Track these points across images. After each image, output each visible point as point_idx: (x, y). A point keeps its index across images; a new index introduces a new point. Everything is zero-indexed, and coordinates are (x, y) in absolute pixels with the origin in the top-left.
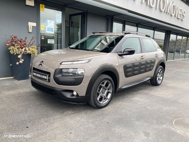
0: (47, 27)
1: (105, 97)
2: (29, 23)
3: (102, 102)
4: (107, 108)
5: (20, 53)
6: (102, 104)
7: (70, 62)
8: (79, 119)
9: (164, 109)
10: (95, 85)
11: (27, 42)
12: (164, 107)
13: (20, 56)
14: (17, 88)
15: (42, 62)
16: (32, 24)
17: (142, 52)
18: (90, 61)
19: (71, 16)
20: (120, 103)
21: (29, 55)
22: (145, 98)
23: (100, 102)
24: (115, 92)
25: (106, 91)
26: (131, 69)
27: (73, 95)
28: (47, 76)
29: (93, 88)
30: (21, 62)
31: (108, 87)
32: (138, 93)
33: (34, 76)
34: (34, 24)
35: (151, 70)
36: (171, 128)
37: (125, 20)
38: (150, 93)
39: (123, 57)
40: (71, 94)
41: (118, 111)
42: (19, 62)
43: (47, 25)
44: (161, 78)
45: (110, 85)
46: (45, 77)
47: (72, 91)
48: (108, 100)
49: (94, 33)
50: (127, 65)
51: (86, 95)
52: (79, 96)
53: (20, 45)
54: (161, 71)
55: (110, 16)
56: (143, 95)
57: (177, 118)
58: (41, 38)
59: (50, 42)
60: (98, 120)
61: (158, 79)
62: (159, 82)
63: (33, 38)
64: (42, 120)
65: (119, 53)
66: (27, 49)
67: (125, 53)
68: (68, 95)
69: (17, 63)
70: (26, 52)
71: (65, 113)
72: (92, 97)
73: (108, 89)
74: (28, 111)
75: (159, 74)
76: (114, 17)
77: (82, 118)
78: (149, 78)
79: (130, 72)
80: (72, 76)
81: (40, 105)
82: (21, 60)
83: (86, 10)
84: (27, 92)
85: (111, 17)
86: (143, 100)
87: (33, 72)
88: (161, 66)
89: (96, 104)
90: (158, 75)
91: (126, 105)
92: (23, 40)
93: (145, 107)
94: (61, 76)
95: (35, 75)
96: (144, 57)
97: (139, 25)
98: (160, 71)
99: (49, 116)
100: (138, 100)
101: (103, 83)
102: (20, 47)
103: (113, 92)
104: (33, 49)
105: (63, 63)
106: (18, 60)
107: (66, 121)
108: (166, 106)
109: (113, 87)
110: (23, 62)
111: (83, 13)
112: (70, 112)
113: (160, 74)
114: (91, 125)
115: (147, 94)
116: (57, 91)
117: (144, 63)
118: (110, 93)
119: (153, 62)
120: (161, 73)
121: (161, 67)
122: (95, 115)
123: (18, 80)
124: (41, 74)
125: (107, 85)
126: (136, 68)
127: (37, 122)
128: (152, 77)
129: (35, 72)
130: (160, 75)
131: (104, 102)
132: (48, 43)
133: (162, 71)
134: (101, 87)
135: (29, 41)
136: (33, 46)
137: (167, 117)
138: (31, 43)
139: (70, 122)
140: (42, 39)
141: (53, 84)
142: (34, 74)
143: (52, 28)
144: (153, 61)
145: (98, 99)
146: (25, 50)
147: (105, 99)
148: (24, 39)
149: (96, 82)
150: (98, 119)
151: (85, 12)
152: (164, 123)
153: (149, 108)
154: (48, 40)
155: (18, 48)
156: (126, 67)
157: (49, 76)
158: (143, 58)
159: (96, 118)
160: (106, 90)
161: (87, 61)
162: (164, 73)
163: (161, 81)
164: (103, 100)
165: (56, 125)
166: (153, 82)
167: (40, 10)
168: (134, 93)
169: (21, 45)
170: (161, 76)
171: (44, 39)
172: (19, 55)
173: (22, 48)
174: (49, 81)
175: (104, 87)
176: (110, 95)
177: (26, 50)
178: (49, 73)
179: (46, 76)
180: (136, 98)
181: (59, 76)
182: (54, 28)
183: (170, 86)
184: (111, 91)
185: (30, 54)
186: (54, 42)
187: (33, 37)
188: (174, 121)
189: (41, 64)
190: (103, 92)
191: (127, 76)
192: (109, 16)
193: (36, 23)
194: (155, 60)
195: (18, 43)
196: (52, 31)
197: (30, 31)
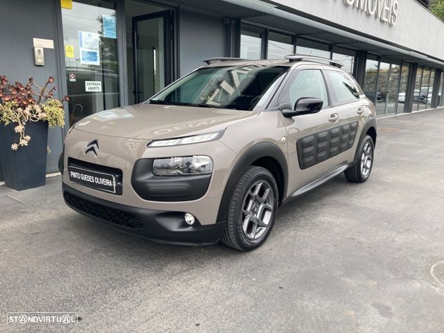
0: (81, 49)
1: (258, 221)
2: (35, 40)
3: (252, 236)
4: (265, 248)
5: (21, 118)
6: (254, 239)
7: (172, 141)
8: (205, 282)
9: (397, 239)
10: (236, 194)
11: (36, 91)
12: (396, 235)
13: (19, 129)
14: (23, 212)
15: (95, 142)
16: (42, 44)
17: (330, 105)
18: (221, 134)
19: (136, 20)
20: (292, 233)
21: (44, 124)
22: (342, 214)
23: (248, 235)
24: (279, 205)
25: (261, 206)
26: (312, 147)
27: (185, 225)
28: (114, 179)
29: (234, 203)
30: (24, 142)
31: (265, 197)
32: (325, 205)
33: (72, 179)
34: (50, 44)
35: (349, 146)
36: (433, 287)
37: (266, 29)
38: (353, 203)
39: (294, 121)
40: (180, 221)
41: (295, 254)
42: (18, 142)
43: (81, 46)
44: (368, 166)
45: (268, 190)
46: (108, 183)
47: (181, 215)
48: (264, 229)
49: (208, 62)
50: (305, 140)
51: (217, 221)
52: (202, 224)
53: (17, 98)
54: (368, 147)
55: (234, 19)
56: (336, 207)
57: (437, 260)
58: (68, 76)
59: (91, 88)
60: (256, 282)
61: (364, 167)
62: (364, 173)
63: (51, 80)
64: (113, 296)
65: (285, 111)
66: (38, 110)
67: (298, 110)
68: (174, 226)
69: (15, 147)
70: (35, 116)
71: (166, 270)
72: (232, 226)
73: (265, 203)
74: (68, 272)
75: (363, 154)
76: (242, 21)
77: (212, 281)
78: (344, 167)
79: (309, 154)
80: (179, 175)
81: (97, 253)
82: (23, 138)
83: (176, 5)
84: (51, 221)
85: (234, 21)
86: (339, 221)
87: (70, 170)
88: (368, 137)
89: (240, 242)
90: (363, 158)
91: (308, 237)
92: (25, 86)
93: (352, 239)
94: (152, 178)
95: (75, 176)
96: (336, 116)
97: (298, 39)
98: (365, 149)
99: (128, 282)
100: (329, 223)
101: (253, 189)
102: (17, 105)
103: (275, 208)
104: (53, 109)
105: (153, 145)
106: (17, 137)
107: (177, 292)
108: (399, 232)
109: (275, 196)
110: (29, 142)
111: (168, 11)
112: (176, 267)
113: (365, 155)
114: (241, 298)
115: (345, 205)
116: (144, 216)
117: (337, 130)
118: (269, 210)
119: (353, 129)
120: (368, 151)
121: (369, 139)
122: (242, 270)
123: (19, 189)
124: (95, 175)
125: (262, 193)
126: (321, 145)
127: (100, 302)
128: (352, 163)
129: (75, 171)
130: (367, 157)
131: (256, 233)
132: (87, 90)
133: (369, 148)
134: (249, 197)
135: (41, 89)
136: (53, 101)
137: (412, 260)
138: (46, 94)
139: (186, 293)
140: (71, 80)
141: (130, 199)
142: (74, 174)
143: (95, 53)
144: (354, 125)
145: (245, 227)
146: (31, 112)
147: (259, 226)
148: (25, 82)
149: (240, 186)
150: (254, 279)
151: (173, 9)
152: (412, 278)
153: (362, 239)
154: (86, 82)
155: (14, 108)
156: (301, 145)
157: (120, 179)
158: (335, 121)
159: (247, 277)
160: (260, 205)
161: (214, 136)
162: (375, 151)
163: (368, 170)
164: (255, 229)
165: (152, 305)
166: (353, 176)
167: (62, 5)
168: (314, 204)
169: (19, 100)
170: (369, 159)
171: (75, 80)
172: (17, 124)
173: (24, 107)
174: (119, 191)
175: (255, 197)
176: (268, 216)
177: (35, 111)
178: (118, 172)
179: (110, 179)
180: (325, 218)
181: (145, 178)
182: (98, 52)
183: (388, 181)
184: (271, 206)
185: (47, 121)
186: (100, 87)
187: (51, 77)
188: (432, 270)
189: (92, 149)
190: (254, 209)
191: (303, 166)
192: (230, 18)
193: (52, 41)
194: (358, 122)
195: (12, 95)
196: (96, 60)
197: (40, 61)
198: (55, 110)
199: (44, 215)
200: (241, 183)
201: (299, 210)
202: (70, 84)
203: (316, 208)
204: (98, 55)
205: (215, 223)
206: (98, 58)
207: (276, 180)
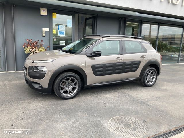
0: (58, 31)
1: (70, 91)
2: (43, 28)
3: (66, 95)
8: (40, 104)
16: (45, 30)
23: (64, 94)
25: (72, 86)
26: (102, 69)
31: (74, 83)
34: (47, 30)
35: (133, 71)
40: (39, 86)
43: (59, 30)
48: (73, 94)
50: (96, 66)
52: (43, 87)
59: (62, 44)
62: (150, 83)
63: (42, 41)
67: (93, 55)
68: (36, 86)
76: (127, 18)
79: (100, 71)
88: (152, 68)
96: (121, 58)
105: (34, 62)
111: (94, 17)
113: (151, 76)
114: (43, 110)
117: (121, 64)
118: (76, 88)
126: (108, 68)
128: (138, 78)
132: (60, 44)
133: (154, 73)
136: (42, 47)
140: (54, 41)
143: (64, 32)
144: (136, 62)
145: (62, 92)
146: (35, 50)
147: (70, 93)
148: (37, 41)
151: (96, 16)
154: (60, 42)
155: (30, 49)
156: (94, 67)
157: (26, 71)
158: (120, 60)
159: (53, 106)
161: (51, 61)
163: (153, 82)
164: (68, 93)
167: (53, 17)
169: (32, 47)
170: (154, 78)
171: (56, 41)
172: (30, 54)
178: (26, 69)
182: (65, 32)
186: (65, 43)
190: (68, 86)
191: (96, 75)
192: (121, 18)
193: (48, 29)
196: (64, 34)
197: (44, 35)
204: (65, 33)
205: (47, 87)
206: (65, 34)
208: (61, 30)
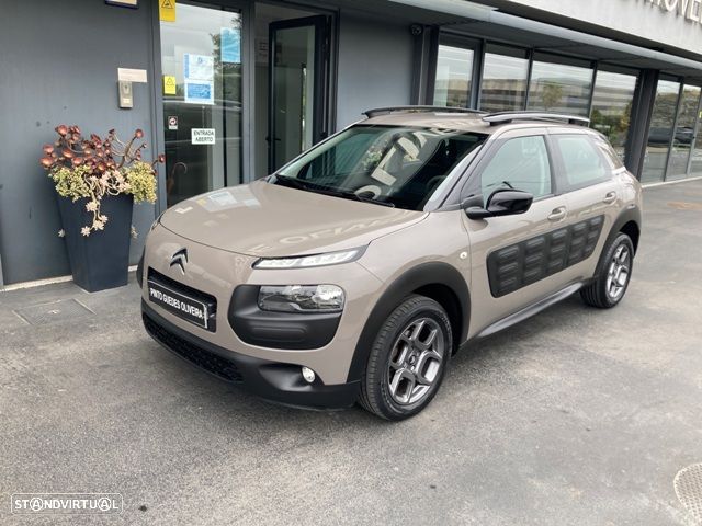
0: (187, 81)
1: (416, 376)
2: (121, 71)
3: (405, 399)
4: (425, 416)
5: (95, 191)
6: (407, 404)
7: (288, 260)
8: (325, 468)
9: (637, 418)
10: (381, 340)
11: (119, 145)
12: (636, 412)
13: (92, 206)
14: (91, 329)
15: (184, 251)
16: (131, 75)
17: (554, 191)
18: (362, 251)
20: (472, 394)
21: (127, 198)
22: (561, 366)
23: (398, 398)
24: (454, 353)
25: (423, 355)
26: (515, 263)
27: (302, 382)
28: (205, 309)
29: (376, 353)
30: (98, 225)
31: (429, 342)
32: (538, 346)
33: (152, 298)
34: (140, 76)
35: (585, 255)
36: (669, 508)
38: (583, 345)
39: (486, 223)
40: (294, 377)
41: (468, 433)
42: (90, 225)
43: (187, 76)
44: (622, 281)
45: (434, 332)
46: (198, 313)
47: (298, 368)
48: (426, 388)
49: (369, 114)
50: (501, 253)
51: (349, 379)
52: (326, 383)
53: (91, 160)
54: (623, 251)
55: (427, 26)
56: (553, 352)
57: (690, 462)
58: (166, 124)
59: (200, 139)
60: (397, 474)
61: (612, 284)
62: (614, 294)
63: (139, 135)
64: (194, 478)
65: (470, 210)
66: (120, 179)
67: (492, 209)
68: (287, 383)
69: (86, 231)
70: (114, 187)
71: (273, 441)
72: (371, 386)
73: (430, 349)
74: (139, 434)
75: (613, 265)
76: (442, 29)
77: (335, 466)
78: (577, 287)
79: (509, 274)
80: (296, 312)
82: (97, 219)
83: (336, 9)
85: (429, 29)
86: (555, 376)
87: (150, 286)
88: (625, 236)
89: (384, 409)
90: (611, 271)
91: (496, 402)
92: (103, 141)
93: (564, 412)
94: (257, 314)
95: (155, 295)
96: (563, 211)
98: (617, 255)
99: (217, 456)
100: (536, 380)
101: (412, 329)
102: (91, 172)
103: (445, 357)
104: (140, 177)
105: (262, 264)
106: (88, 218)
107: (281, 479)
108: (645, 407)
109: (446, 339)
110: (106, 225)
111: (323, 17)
112: (288, 438)
113: (617, 265)
114: (371, 498)
115: (570, 348)
116: (243, 365)
117: (563, 233)
118: (436, 360)
119: (593, 227)
120: (623, 259)
121: (625, 240)
122: (383, 452)
123: (91, 290)
124: (181, 300)
125: (424, 335)
126: (531, 259)
127: (175, 485)
128: (590, 280)
129: (157, 288)
130: (620, 268)
131: (412, 395)
132: (194, 142)
133: (625, 254)
134: (402, 344)
135: (125, 145)
136: (141, 164)
137: (650, 458)
138: (132, 153)
139: (295, 483)
140: (170, 128)
141: (225, 338)
142: (155, 293)
143: (208, 87)
144: (594, 222)
145: (393, 388)
146: (109, 181)
147: (417, 383)
148: (104, 135)
149: (387, 328)
150: (397, 469)
151: (330, 14)
152: (641, 489)
153: (581, 414)
154: (193, 130)
155: (86, 175)
156: (495, 262)
157: (213, 310)
159: (387, 465)
160: (420, 352)
161: (351, 254)
162: (635, 260)
163: (620, 289)
164: (411, 389)
165: (245, 497)
166: (593, 298)
167: (161, 17)
168: (522, 344)
169: (94, 164)
170: (623, 271)
171: (176, 128)
172: (90, 199)
173: (99, 175)
174: (212, 326)
175: (413, 342)
176: (433, 370)
177: (115, 180)
178: (211, 300)
179: (201, 308)
180: (531, 371)
181: (248, 312)
182: (212, 85)
183: (654, 307)
184: (438, 354)
185: (131, 195)
186: (213, 136)
187: (139, 131)
188: (677, 478)
189: (179, 261)
190: (411, 359)
191: (497, 291)
192: (421, 26)
193: (145, 72)
194: (603, 217)
195: (84, 155)
196: (208, 97)
197: (126, 101)
198: (143, 179)
199: (119, 337)
200: (390, 324)
201: (494, 353)
202: (169, 134)
203: (521, 352)
204: (212, 89)
205: (344, 381)
206: (212, 94)
207: (449, 316)
208: (197, 76)
